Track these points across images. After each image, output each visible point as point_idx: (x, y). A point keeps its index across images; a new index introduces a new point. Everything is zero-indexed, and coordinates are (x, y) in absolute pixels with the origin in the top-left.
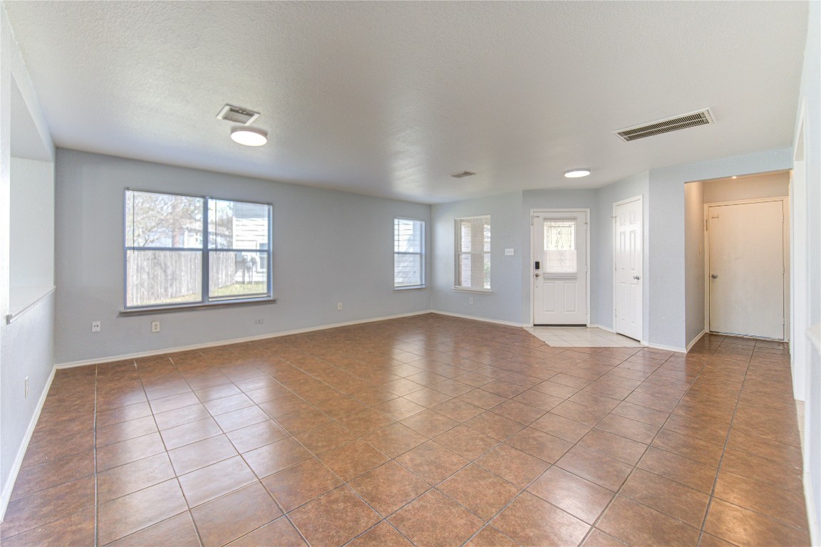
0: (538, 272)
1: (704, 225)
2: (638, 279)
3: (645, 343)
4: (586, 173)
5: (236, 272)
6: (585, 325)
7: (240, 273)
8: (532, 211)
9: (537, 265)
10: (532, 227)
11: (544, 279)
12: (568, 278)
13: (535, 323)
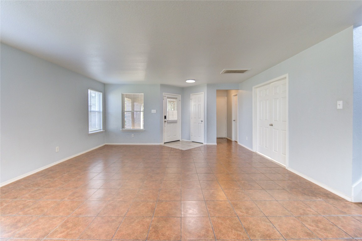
0: (166, 120)
2: (202, 121)
3: (205, 144)
4: (193, 81)
6: (179, 140)
9: (165, 117)
10: (163, 101)
11: (167, 123)
12: (175, 122)
13: (164, 142)
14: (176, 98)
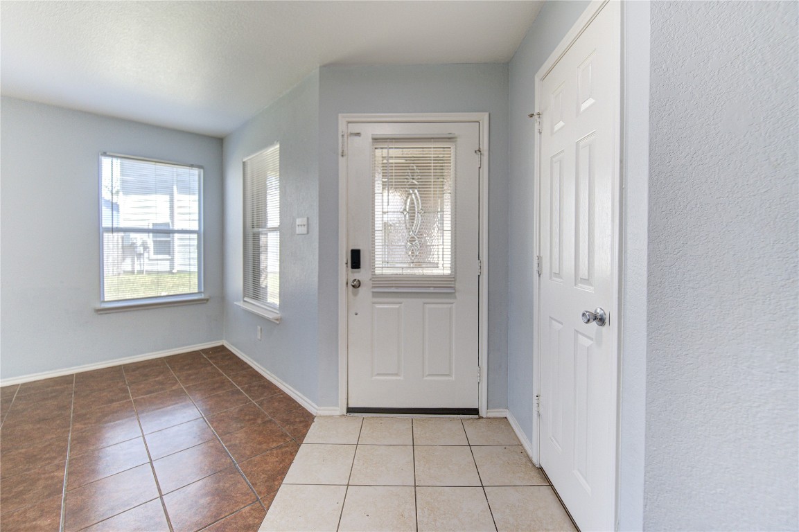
0: (358, 275)
5: (124, 259)
6: (475, 411)
7: (128, 261)
8: (342, 119)
9: (356, 259)
10: (342, 161)
11: (373, 292)
12: (431, 290)
13: (351, 406)
14: (450, 139)
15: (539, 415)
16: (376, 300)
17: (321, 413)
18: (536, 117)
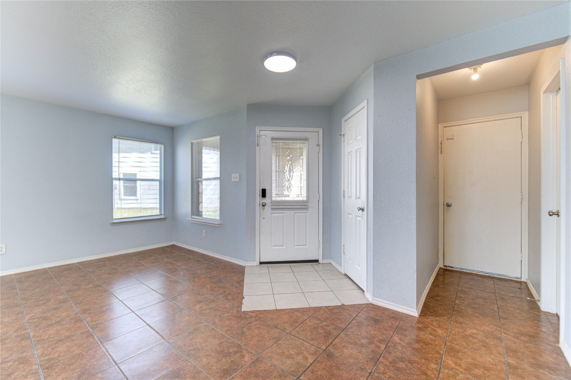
1: (439, 148)
2: (363, 210)
3: (369, 297)
6: (317, 261)
8: (257, 129)
9: (264, 193)
10: (257, 148)
11: (272, 208)
12: (298, 207)
13: (261, 261)
14: (306, 139)
15: (344, 253)
16: (273, 212)
17: (247, 265)
18: (342, 136)
